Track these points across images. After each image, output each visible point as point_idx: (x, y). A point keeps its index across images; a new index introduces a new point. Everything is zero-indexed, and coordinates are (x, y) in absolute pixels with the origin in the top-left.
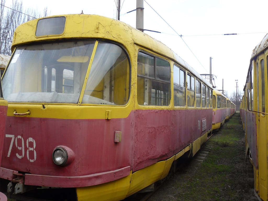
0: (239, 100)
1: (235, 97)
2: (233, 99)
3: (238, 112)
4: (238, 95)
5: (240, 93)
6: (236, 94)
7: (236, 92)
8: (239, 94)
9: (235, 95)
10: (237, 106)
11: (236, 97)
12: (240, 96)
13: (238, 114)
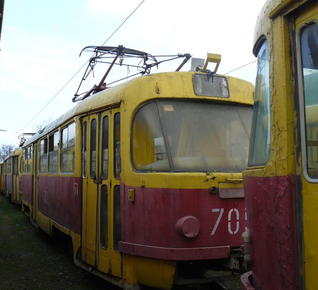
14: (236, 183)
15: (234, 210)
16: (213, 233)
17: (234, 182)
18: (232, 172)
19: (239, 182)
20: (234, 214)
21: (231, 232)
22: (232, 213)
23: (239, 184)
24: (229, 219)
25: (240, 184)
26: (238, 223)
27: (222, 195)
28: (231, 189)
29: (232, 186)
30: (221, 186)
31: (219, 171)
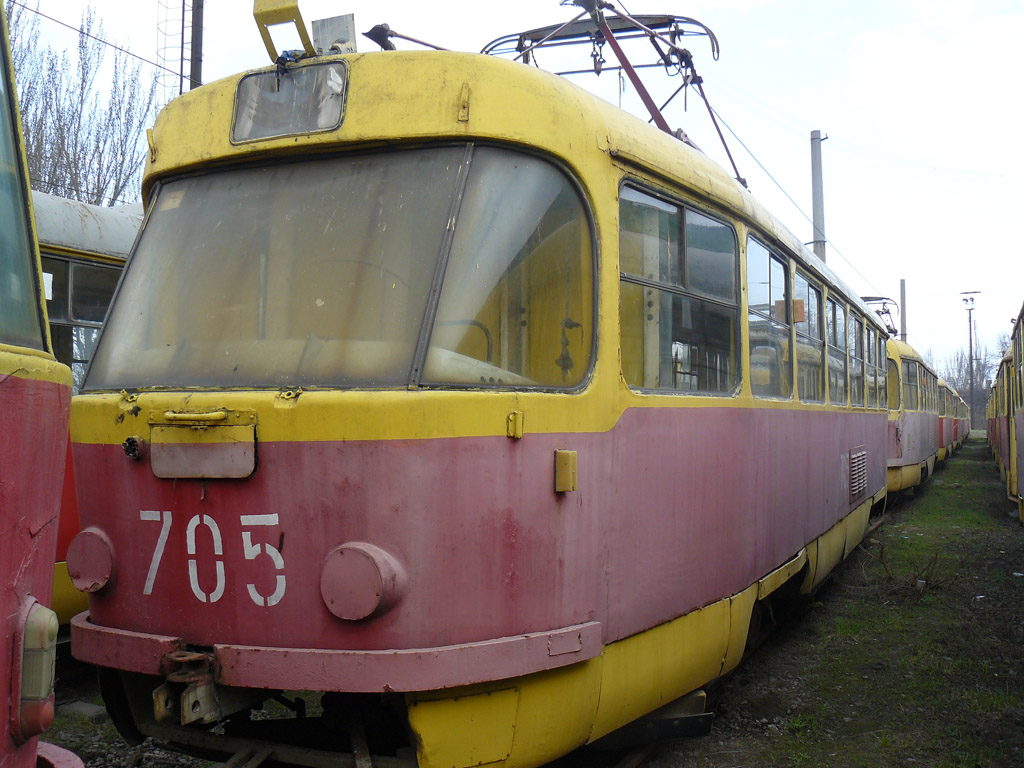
0: (981, 385)
1: (963, 373)
2: (957, 379)
3: (979, 433)
4: (978, 364)
5: (983, 353)
6: (968, 359)
7: (967, 354)
8: (983, 357)
9: (966, 364)
10: (972, 411)
11: (971, 372)
12: (984, 366)
13: (980, 444)
14: (196, 429)
15: (201, 520)
16: (148, 589)
17: (191, 423)
18: (202, 389)
19: (208, 423)
20: (203, 532)
21: (201, 596)
22: (198, 529)
23: (206, 430)
24: (191, 549)
25: (210, 429)
26: (220, 566)
27: (162, 467)
28: (185, 447)
29: (186, 436)
30: (157, 437)
31: (164, 388)
